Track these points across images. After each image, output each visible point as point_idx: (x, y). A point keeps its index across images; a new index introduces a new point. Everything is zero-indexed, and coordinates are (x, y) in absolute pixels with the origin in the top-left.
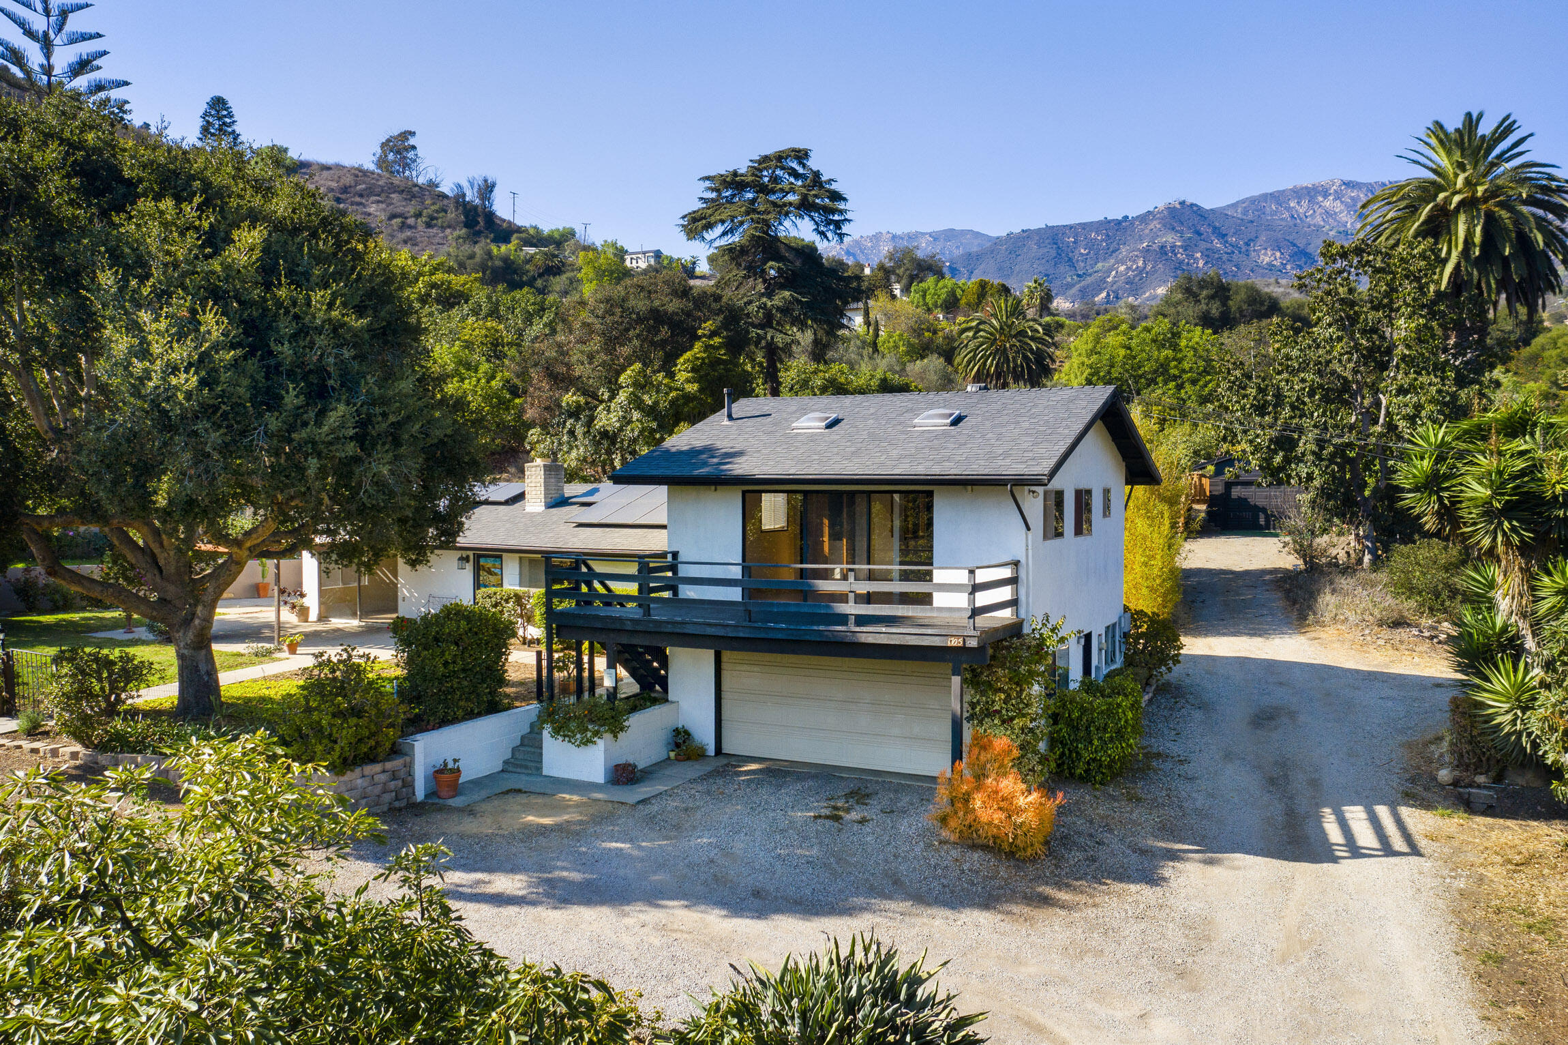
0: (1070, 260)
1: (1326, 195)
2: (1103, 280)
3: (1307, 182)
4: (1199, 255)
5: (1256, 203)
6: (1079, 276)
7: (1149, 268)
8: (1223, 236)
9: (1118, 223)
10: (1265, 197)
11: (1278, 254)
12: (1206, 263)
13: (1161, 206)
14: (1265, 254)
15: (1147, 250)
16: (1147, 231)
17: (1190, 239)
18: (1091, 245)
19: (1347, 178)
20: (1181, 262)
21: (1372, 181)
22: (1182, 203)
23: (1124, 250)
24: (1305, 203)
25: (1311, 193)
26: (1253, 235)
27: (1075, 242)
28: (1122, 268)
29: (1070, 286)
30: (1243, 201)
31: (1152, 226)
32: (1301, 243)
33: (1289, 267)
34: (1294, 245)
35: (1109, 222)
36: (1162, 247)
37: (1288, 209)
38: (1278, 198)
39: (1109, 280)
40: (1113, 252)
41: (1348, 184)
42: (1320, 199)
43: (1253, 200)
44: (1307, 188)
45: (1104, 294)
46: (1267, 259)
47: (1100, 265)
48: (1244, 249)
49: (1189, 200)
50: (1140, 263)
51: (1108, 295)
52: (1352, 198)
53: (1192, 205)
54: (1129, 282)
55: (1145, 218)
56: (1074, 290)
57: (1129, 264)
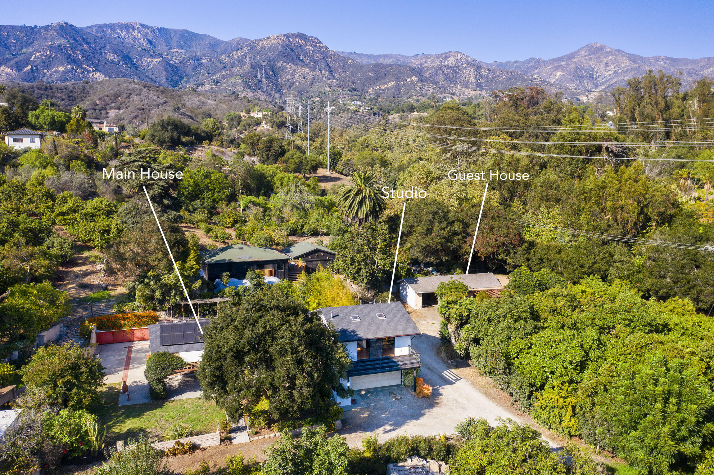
0: (6, 45)
1: (134, 29)
2: (28, 59)
3: (124, 21)
4: (79, 52)
5: (102, 28)
6: (13, 55)
7: (53, 56)
8: (88, 43)
9: (32, 28)
10: (106, 25)
11: (116, 56)
12: (83, 57)
13: (55, 23)
14: (110, 55)
15: (51, 47)
16: (48, 36)
17: (72, 43)
18: (17, 38)
19: (142, 23)
20: (70, 55)
21: (153, 26)
22: (66, 23)
23: (37, 44)
24: (124, 31)
25: (127, 27)
26: (103, 45)
27: (8, 35)
28: (38, 54)
29: (8, 60)
30: (95, 26)
31: (51, 33)
32: (126, 52)
33: (121, 63)
34: (123, 52)
35: (27, 27)
36: (59, 46)
37: (117, 33)
38: (112, 27)
39: (32, 59)
40: (31, 43)
41: (143, 26)
42: (131, 31)
43: (100, 27)
44: (124, 24)
45: (30, 67)
46: (111, 58)
47: (24, 50)
48: (99, 51)
49: (70, 23)
50: (48, 53)
51: (32, 67)
52: (145, 33)
53: (71, 25)
54: (43, 62)
55: (47, 28)
56: (12, 62)
57: (42, 52)
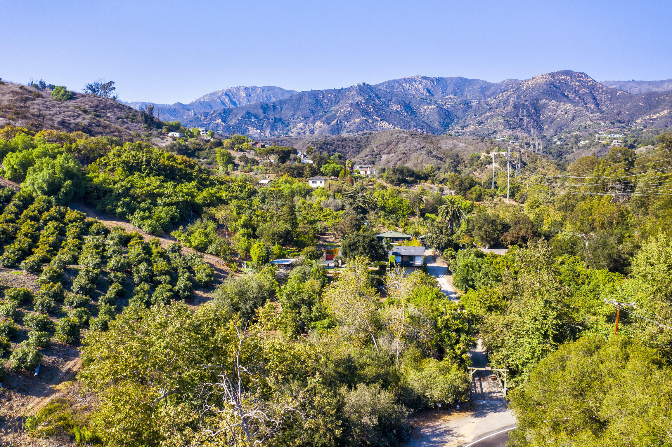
0: (321, 105)
1: (416, 82)
2: (335, 115)
3: (409, 76)
4: (371, 106)
5: (391, 83)
6: (325, 112)
7: (352, 111)
8: (379, 98)
9: (339, 90)
10: (394, 81)
11: (399, 106)
12: (374, 110)
13: (356, 85)
14: (395, 106)
15: (351, 104)
16: (351, 95)
17: (367, 99)
18: (329, 99)
19: (423, 75)
20: (364, 109)
21: (432, 77)
22: (364, 84)
23: (342, 102)
24: (408, 85)
25: (410, 81)
26: (390, 98)
27: (323, 98)
28: (342, 110)
29: (322, 116)
30: (386, 82)
31: (352, 93)
32: (407, 102)
33: (403, 111)
34: (405, 103)
35: (336, 90)
36: (357, 103)
37: (402, 86)
38: (398, 82)
39: (337, 115)
40: (338, 102)
41: (424, 78)
42: (414, 83)
43: (389, 83)
44: (409, 78)
45: (336, 121)
46: (395, 108)
47: (333, 108)
48: (387, 104)
49: (366, 83)
50: (349, 109)
51: (337, 121)
52: (425, 84)
53: (367, 85)
54: (345, 116)
55: (350, 89)
56: (324, 118)
57: (345, 109)
